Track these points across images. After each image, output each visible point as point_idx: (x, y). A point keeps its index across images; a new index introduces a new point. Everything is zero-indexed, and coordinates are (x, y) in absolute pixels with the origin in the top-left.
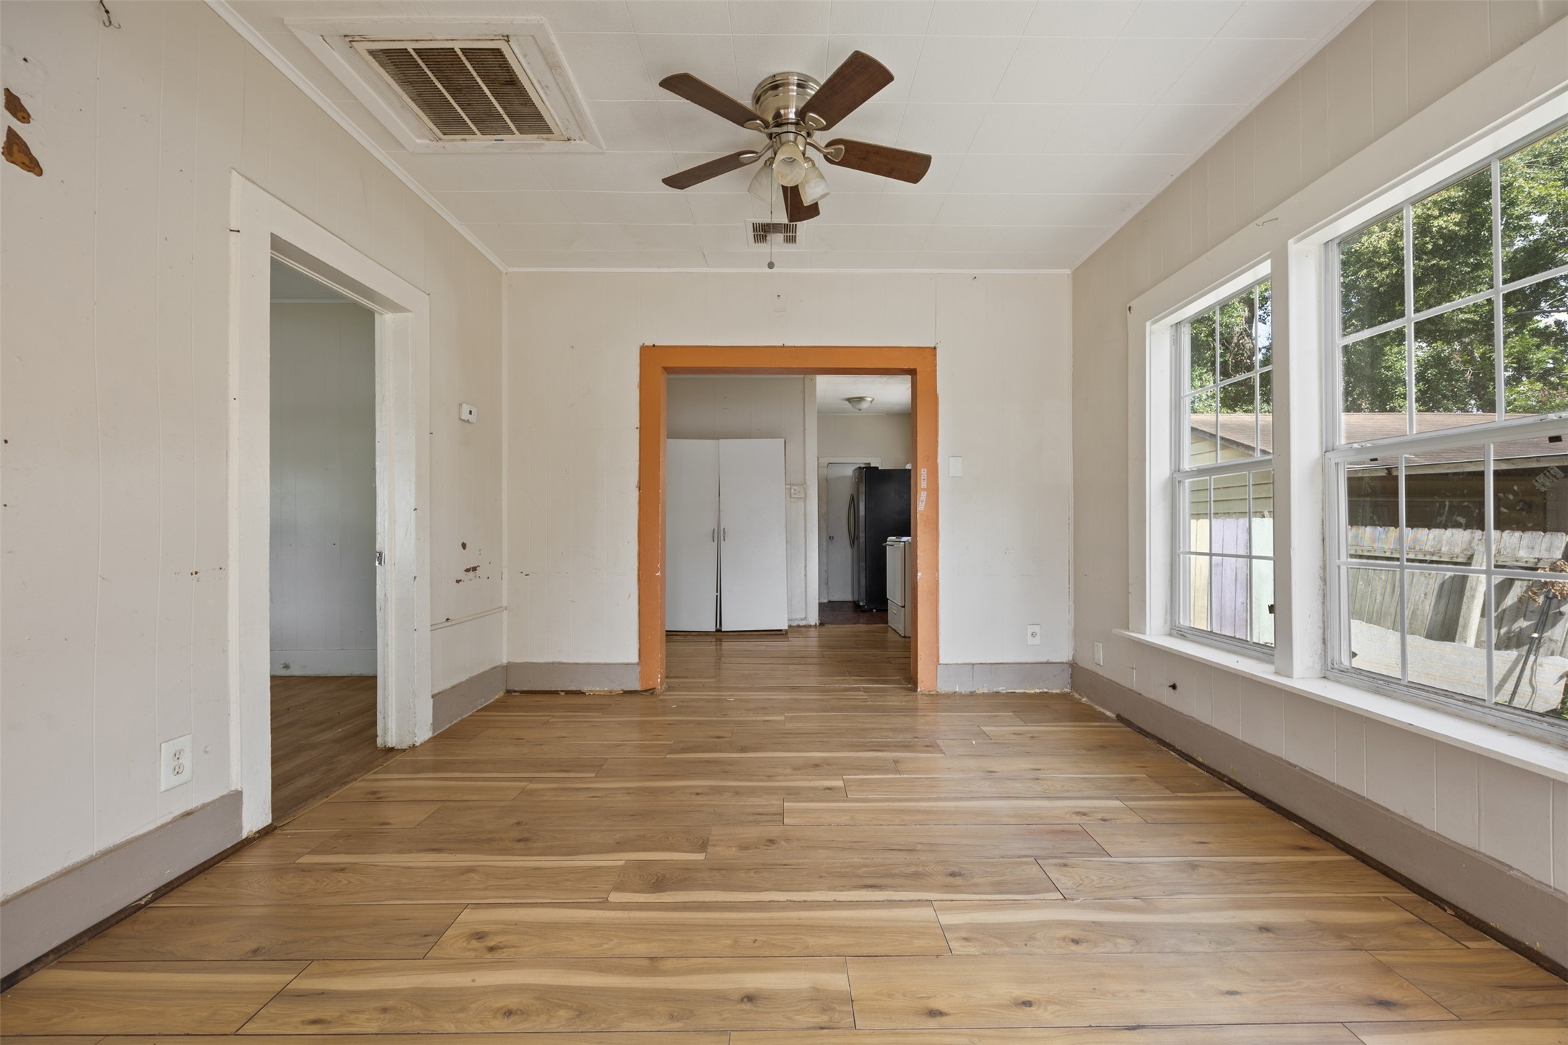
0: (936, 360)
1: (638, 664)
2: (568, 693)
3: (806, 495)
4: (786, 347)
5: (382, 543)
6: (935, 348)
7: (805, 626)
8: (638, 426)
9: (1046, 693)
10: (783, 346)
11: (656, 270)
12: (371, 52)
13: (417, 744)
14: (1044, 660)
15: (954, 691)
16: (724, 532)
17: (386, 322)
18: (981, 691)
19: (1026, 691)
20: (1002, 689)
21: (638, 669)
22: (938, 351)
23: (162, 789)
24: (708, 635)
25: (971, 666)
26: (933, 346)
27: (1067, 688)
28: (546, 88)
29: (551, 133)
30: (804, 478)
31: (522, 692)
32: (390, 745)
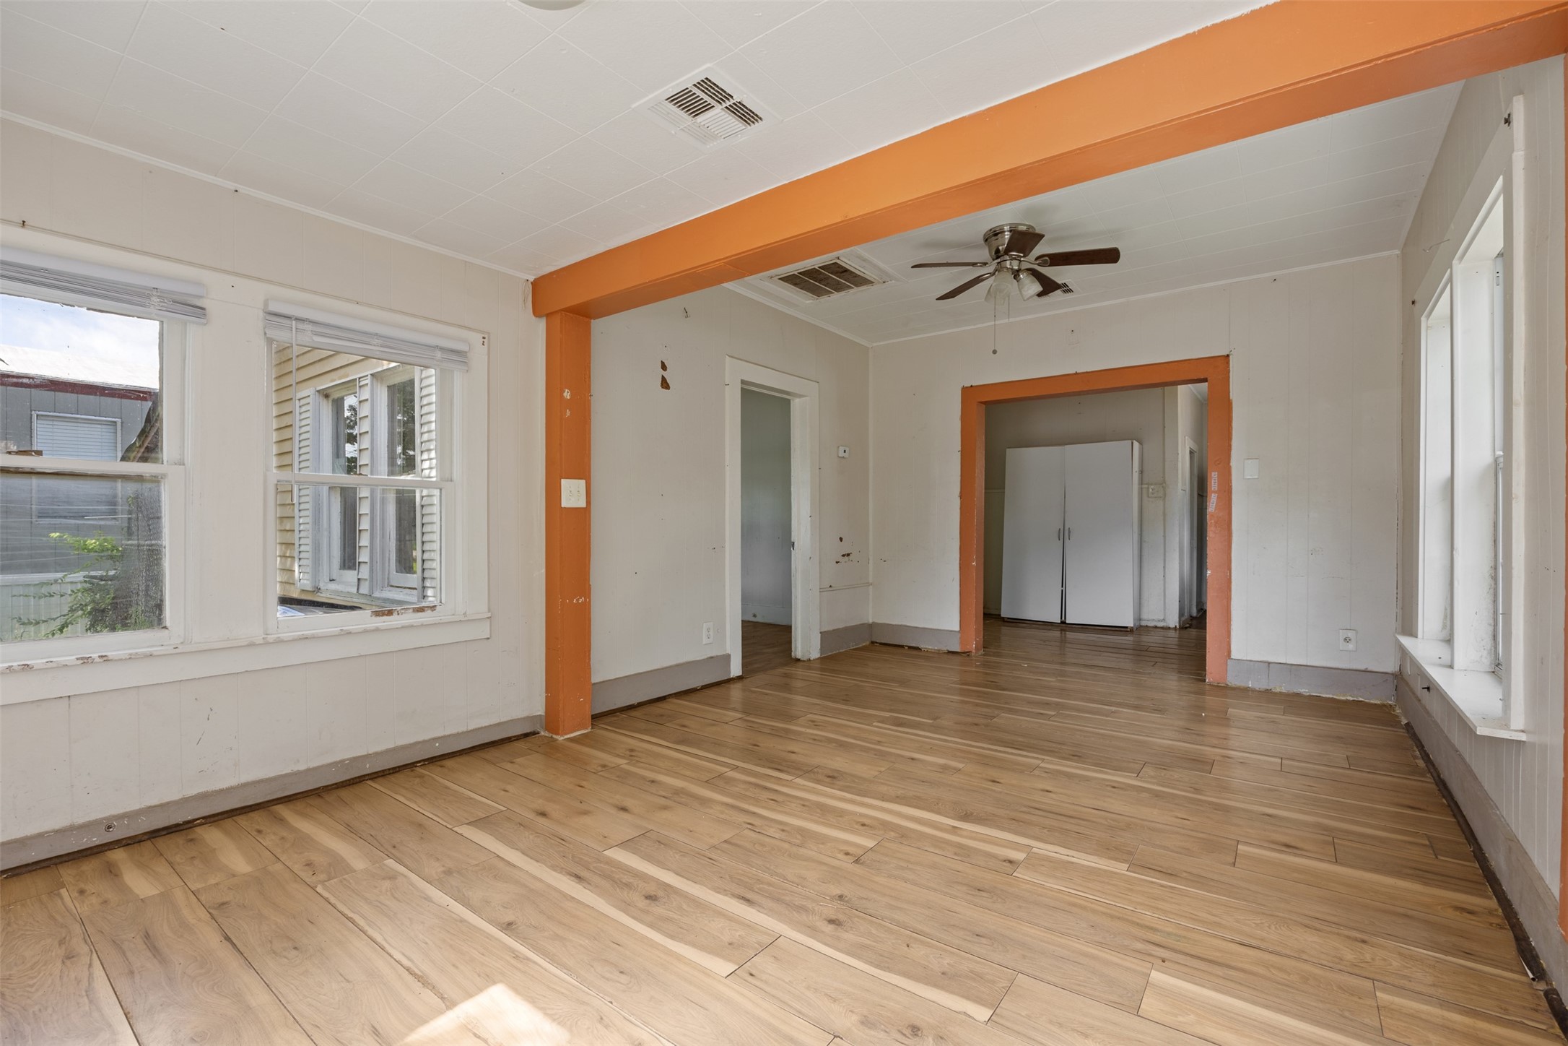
0: (1229, 367)
1: (959, 632)
2: (910, 648)
3: (1165, 495)
4: (1079, 374)
5: (794, 537)
6: (1228, 356)
7: (1162, 628)
8: (960, 449)
9: (1362, 701)
10: (1076, 373)
11: (973, 327)
12: (779, 279)
13: (812, 659)
14: (1363, 668)
15: (1246, 686)
16: (1069, 532)
17: (796, 404)
18: (1278, 690)
19: (1335, 697)
20: (1304, 691)
21: (959, 635)
22: (1231, 357)
23: (704, 643)
24: (1052, 625)
25: (1267, 664)
26: (1225, 354)
27: (1391, 700)
28: (864, 267)
29: (873, 283)
30: (1164, 477)
31: (881, 644)
32: (798, 657)
